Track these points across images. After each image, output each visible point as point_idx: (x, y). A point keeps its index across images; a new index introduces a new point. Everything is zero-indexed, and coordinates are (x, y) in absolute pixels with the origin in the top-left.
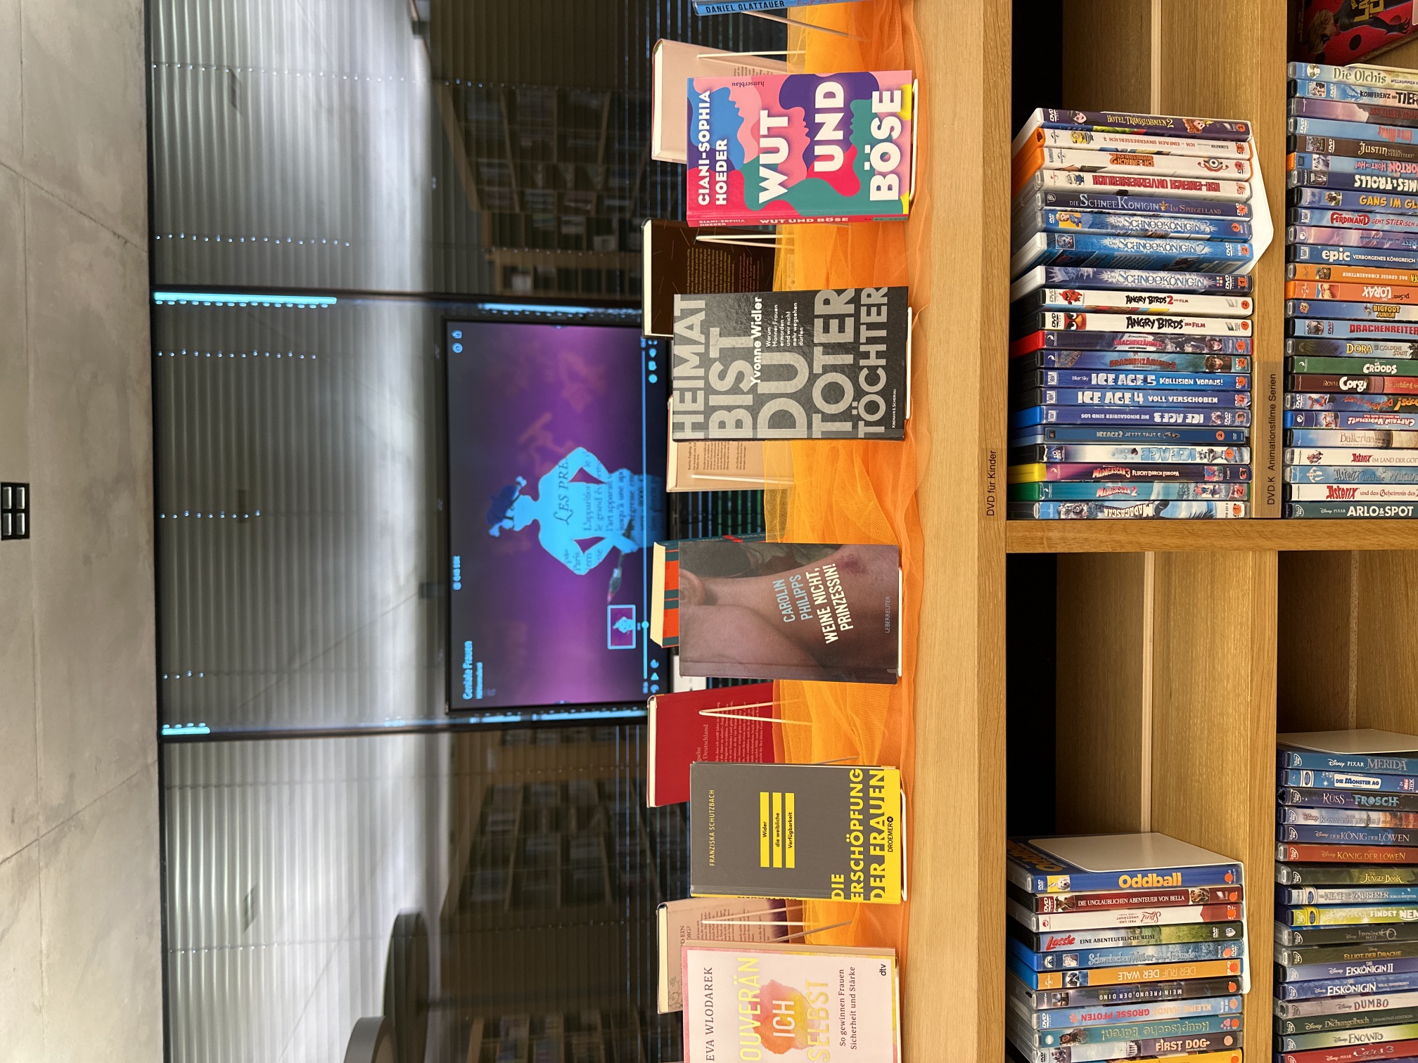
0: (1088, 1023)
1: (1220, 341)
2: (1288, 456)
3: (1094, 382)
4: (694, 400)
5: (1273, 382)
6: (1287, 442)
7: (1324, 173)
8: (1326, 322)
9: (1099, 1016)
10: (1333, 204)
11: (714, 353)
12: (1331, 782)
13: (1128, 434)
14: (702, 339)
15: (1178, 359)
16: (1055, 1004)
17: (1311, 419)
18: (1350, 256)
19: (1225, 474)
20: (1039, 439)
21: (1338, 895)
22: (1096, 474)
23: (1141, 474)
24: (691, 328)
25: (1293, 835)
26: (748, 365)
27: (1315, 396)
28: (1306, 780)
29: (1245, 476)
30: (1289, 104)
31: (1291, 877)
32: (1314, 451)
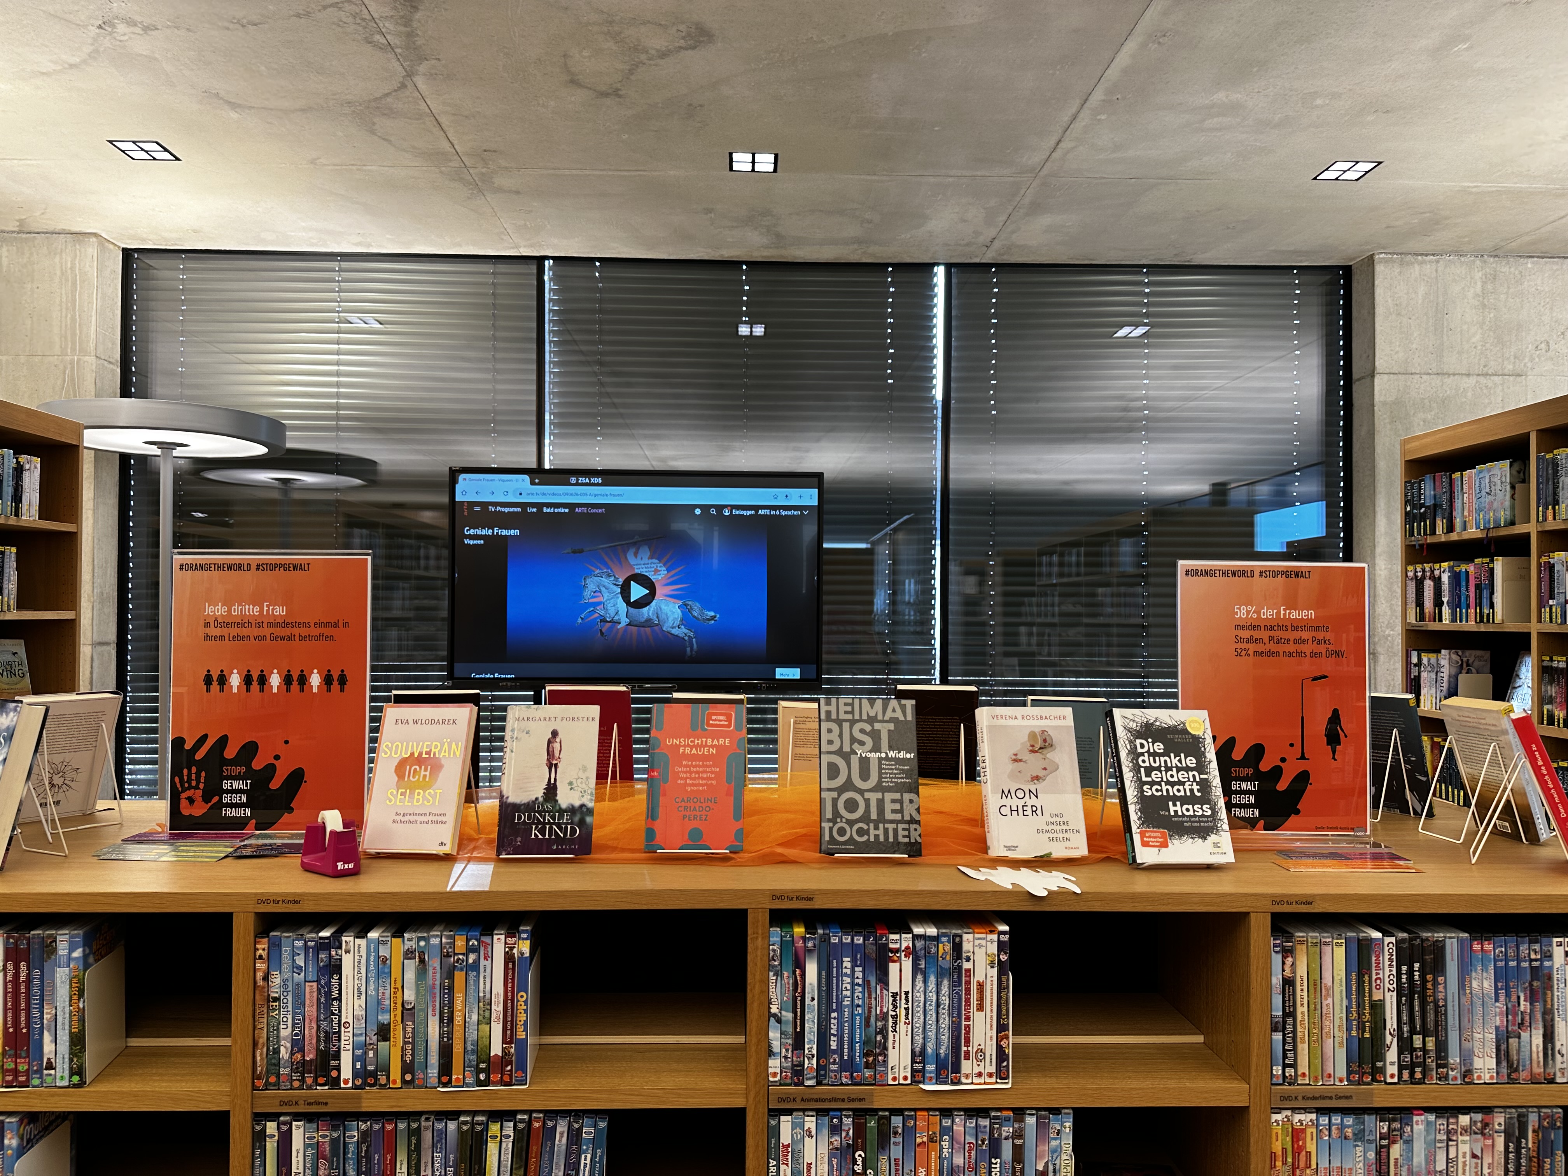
0: (430, 972)
1: (884, 1061)
2: (810, 1113)
3: (856, 969)
4: (846, 712)
5: (860, 1100)
6: (820, 1113)
7: (1000, 1135)
8: (901, 1140)
9: (434, 980)
10: (980, 1142)
11: (877, 726)
12: (586, 1152)
13: (824, 994)
14: (887, 718)
15: (872, 1030)
16: (445, 948)
17: (835, 1130)
18: (945, 1158)
19: (797, 1066)
20: (820, 931)
21: (507, 1158)
22: (798, 971)
23: (798, 1004)
24: (894, 711)
25: (550, 1124)
26: (870, 748)
27: (851, 1132)
28: (588, 1132)
29: (796, 1081)
30: (1045, 1109)
31: (522, 1121)
32: (814, 1132)
